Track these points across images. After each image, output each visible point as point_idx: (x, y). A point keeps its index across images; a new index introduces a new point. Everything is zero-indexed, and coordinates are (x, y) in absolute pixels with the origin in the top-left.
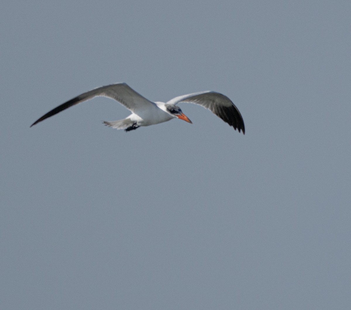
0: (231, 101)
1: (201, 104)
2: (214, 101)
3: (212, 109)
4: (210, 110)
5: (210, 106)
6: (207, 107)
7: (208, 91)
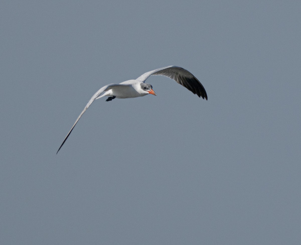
0: (192, 75)
1: (167, 75)
2: (177, 74)
3: (176, 80)
4: (175, 81)
5: (174, 77)
6: (172, 78)
7: (171, 66)
